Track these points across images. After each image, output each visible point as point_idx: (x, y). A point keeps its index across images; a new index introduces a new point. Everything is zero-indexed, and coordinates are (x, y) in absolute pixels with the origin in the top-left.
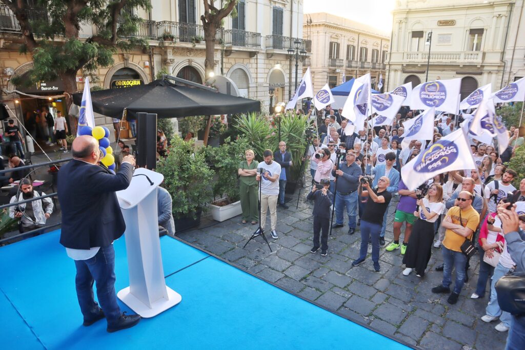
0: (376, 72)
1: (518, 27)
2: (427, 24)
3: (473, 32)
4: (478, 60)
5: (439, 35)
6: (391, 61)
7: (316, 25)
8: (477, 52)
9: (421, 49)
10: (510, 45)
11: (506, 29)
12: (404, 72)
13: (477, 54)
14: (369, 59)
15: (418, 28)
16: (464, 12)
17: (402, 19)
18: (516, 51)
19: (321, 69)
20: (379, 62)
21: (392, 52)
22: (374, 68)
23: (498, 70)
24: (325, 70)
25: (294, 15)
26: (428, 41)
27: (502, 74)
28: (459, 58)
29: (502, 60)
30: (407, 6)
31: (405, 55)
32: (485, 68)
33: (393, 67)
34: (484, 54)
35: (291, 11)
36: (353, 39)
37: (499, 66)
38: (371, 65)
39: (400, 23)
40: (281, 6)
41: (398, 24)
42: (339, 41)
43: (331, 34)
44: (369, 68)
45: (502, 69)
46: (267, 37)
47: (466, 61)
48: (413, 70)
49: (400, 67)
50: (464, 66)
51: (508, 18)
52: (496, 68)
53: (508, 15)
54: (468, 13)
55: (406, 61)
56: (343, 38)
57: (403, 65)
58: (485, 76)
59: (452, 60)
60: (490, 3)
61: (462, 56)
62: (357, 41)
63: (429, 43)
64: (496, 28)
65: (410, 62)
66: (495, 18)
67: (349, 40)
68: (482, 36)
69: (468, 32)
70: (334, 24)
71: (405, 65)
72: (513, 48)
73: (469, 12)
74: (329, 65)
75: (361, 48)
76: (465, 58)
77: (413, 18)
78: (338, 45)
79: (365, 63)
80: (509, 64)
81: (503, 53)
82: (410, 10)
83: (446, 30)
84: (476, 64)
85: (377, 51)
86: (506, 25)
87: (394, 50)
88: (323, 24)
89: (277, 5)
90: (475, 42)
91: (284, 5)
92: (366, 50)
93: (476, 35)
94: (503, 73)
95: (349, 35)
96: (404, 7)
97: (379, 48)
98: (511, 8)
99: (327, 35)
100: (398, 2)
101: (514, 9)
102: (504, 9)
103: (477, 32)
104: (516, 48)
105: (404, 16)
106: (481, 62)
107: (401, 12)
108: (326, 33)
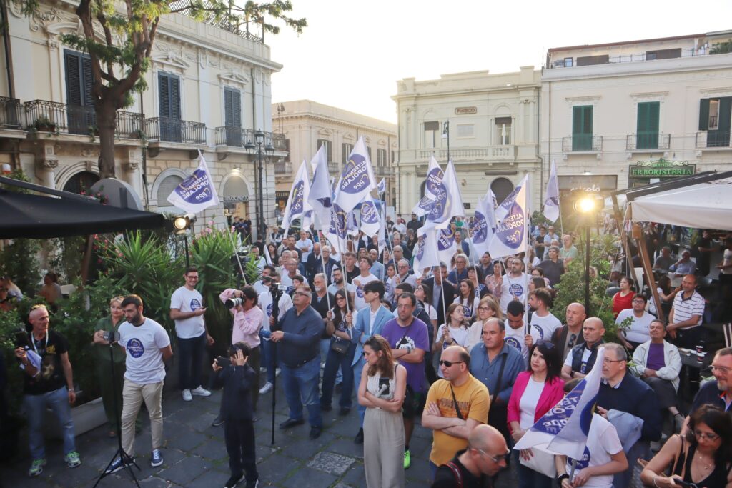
1: (550, 115)
2: (443, 112)
3: (499, 121)
4: (509, 157)
5: (458, 125)
6: (401, 162)
7: (292, 117)
8: (507, 146)
9: (438, 145)
10: (544, 137)
11: (536, 117)
12: (419, 175)
13: (508, 149)
15: (431, 118)
16: (485, 97)
17: (409, 107)
18: (552, 144)
20: (388, 165)
21: (401, 149)
22: (382, 174)
23: (535, 168)
25: (258, 99)
26: (444, 133)
27: (540, 173)
28: (486, 155)
29: (538, 156)
30: (415, 90)
31: (418, 153)
32: (520, 166)
33: (403, 170)
34: (516, 148)
35: (253, 94)
36: (349, 135)
37: (535, 163)
39: (407, 112)
40: (236, 86)
41: (405, 113)
42: (330, 139)
43: (318, 129)
45: (539, 166)
46: (217, 129)
47: (496, 157)
49: (413, 169)
50: (494, 164)
51: (536, 104)
52: (533, 166)
53: (536, 100)
54: (490, 98)
55: (420, 160)
56: (335, 134)
57: (416, 166)
58: (520, 175)
59: (478, 158)
60: (513, 86)
61: (490, 151)
62: (356, 138)
63: (446, 136)
64: (525, 116)
65: (424, 162)
66: (522, 104)
67: (344, 137)
68: (510, 126)
69: (494, 122)
70: (321, 115)
71: (419, 166)
72: (548, 141)
73: (491, 97)
76: (494, 155)
77: (424, 105)
78: (330, 144)
80: (546, 161)
81: (538, 147)
82: (418, 94)
83: (466, 119)
84: (508, 162)
85: (384, 151)
86: (536, 113)
87: (403, 147)
88: (306, 116)
89: (231, 85)
90: (504, 134)
91: (242, 85)
93: (504, 125)
94: (542, 172)
95: (345, 131)
96: (410, 91)
97: (386, 148)
98: (538, 93)
99: (313, 130)
100: (403, 85)
101: (542, 94)
102: (530, 94)
103: (504, 121)
104: (552, 140)
105: (412, 102)
106: (513, 158)
107: (408, 98)
108: (311, 128)
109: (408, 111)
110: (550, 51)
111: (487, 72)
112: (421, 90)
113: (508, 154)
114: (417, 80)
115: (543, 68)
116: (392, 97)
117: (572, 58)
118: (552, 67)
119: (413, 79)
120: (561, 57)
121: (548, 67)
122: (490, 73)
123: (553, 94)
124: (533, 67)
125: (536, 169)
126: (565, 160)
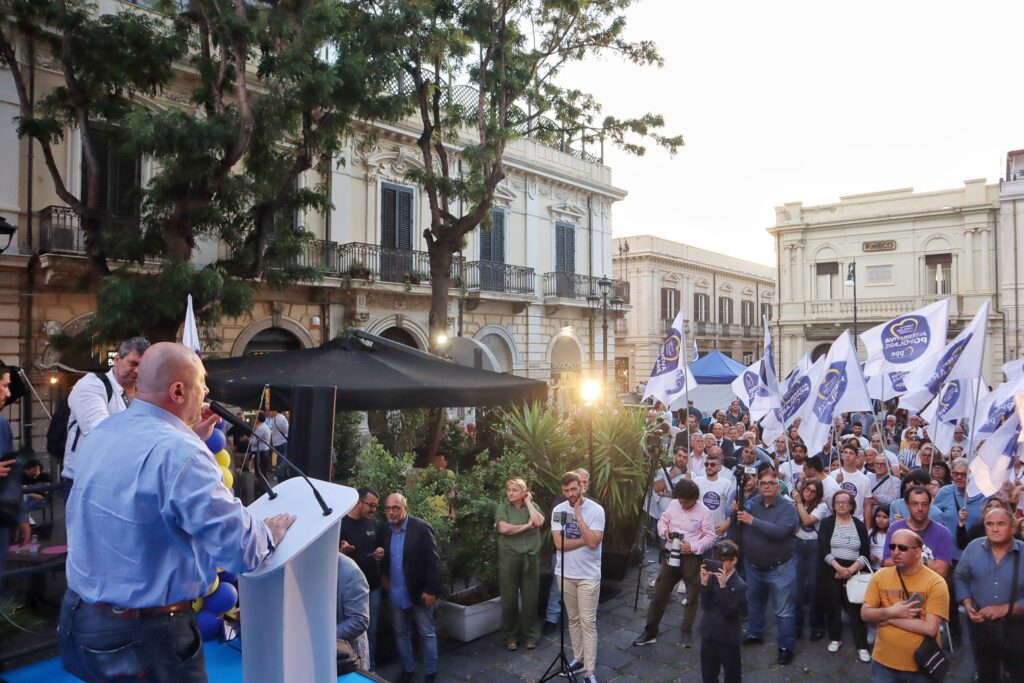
0: (752, 342)
1: (1016, 249)
2: (845, 248)
3: (932, 260)
4: (950, 311)
5: (868, 267)
6: (782, 319)
7: (634, 258)
8: (945, 296)
9: (838, 296)
10: (1007, 280)
11: (992, 254)
12: (809, 338)
14: (737, 318)
15: (826, 257)
16: (909, 226)
17: (793, 243)
18: (1020, 292)
19: (647, 340)
20: (755, 324)
21: (783, 301)
22: (747, 335)
23: (992, 328)
24: (654, 340)
25: (596, 236)
26: (849, 278)
27: (1001, 336)
29: (997, 309)
30: (802, 218)
31: (808, 306)
33: (786, 330)
34: (960, 299)
35: (590, 230)
36: (703, 282)
37: (992, 320)
38: (741, 330)
39: (791, 250)
40: (570, 220)
41: (787, 251)
42: (678, 287)
43: (662, 274)
44: (737, 335)
45: (1000, 325)
46: (546, 275)
48: (827, 332)
49: (801, 330)
51: (992, 234)
53: (992, 228)
54: (916, 227)
55: (812, 317)
56: (685, 280)
57: (805, 325)
60: (954, 209)
62: (712, 286)
63: (851, 282)
64: (974, 251)
65: (817, 319)
66: (969, 235)
67: (696, 285)
68: (949, 267)
69: (923, 262)
70: (667, 255)
71: (809, 326)
72: (1014, 287)
73: (918, 226)
74: (661, 332)
75: (721, 299)
77: (815, 240)
78: (678, 294)
79: (731, 327)
80: (1011, 316)
81: (996, 296)
82: (808, 225)
83: (880, 258)
85: (751, 304)
86: (992, 246)
87: (786, 298)
88: (647, 257)
89: (564, 219)
90: (939, 277)
91: (577, 218)
92: (731, 302)
93: (939, 266)
94: (1004, 333)
95: (698, 277)
96: (795, 220)
97: (754, 299)
98: (995, 218)
99: (655, 275)
100: (783, 212)
101: (1001, 219)
102: (982, 220)
103: (939, 260)
104: (1019, 286)
105: (799, 236)
106: (957, 313)
107: (793, 230)
108: (653, 272)
109: (793, 248)
110: (1011, 154)
111: (911, 190)
112: (811, 219)
114: (805, 205)
115: (1001, 180)
116: (768, 229)
118: (1015, 178)
119: (799, 204)
121: (1008, 179)
122: (916, 192)
123: (1019, 217)
124: (984, 180)
125: (993, 330)
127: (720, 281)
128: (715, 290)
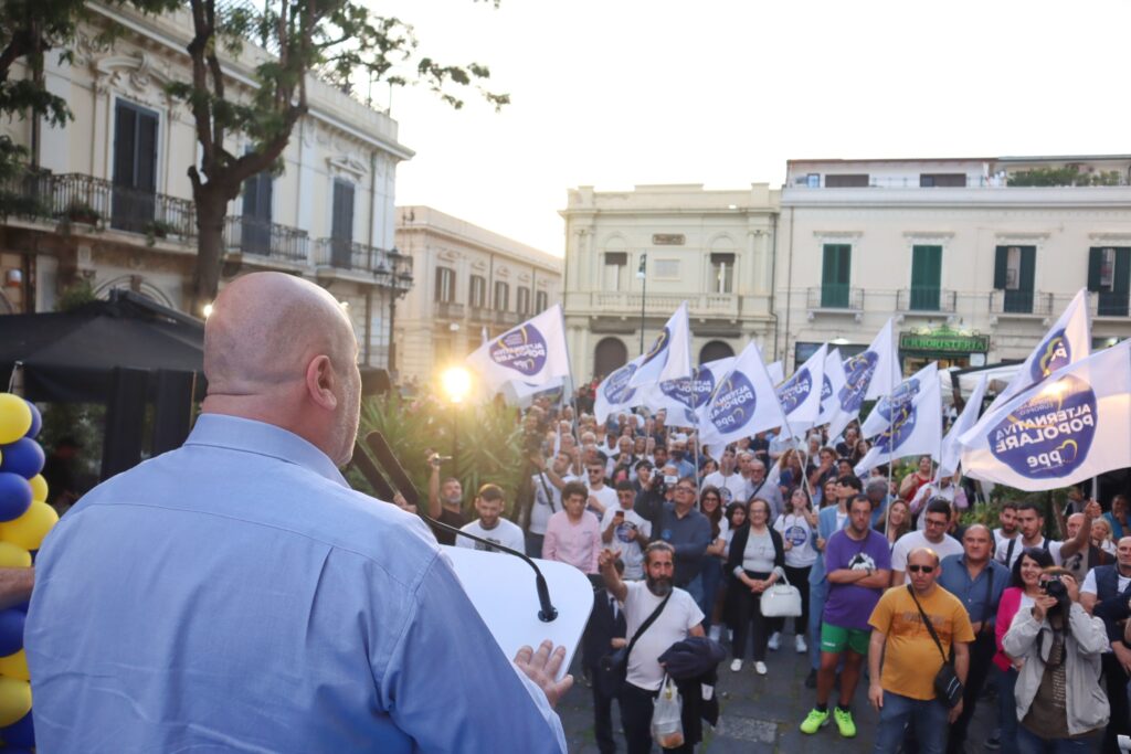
1: (791, 255)
2: (636, 240)
3: (717, 258)
4: (729, 310)
5: (658, 261)
6: (568, 308)
7: (408, 230)
8: (727, 295)
9: (625, 288)
10: (781, 285)
11: (772, 256)
12: (594, 330)
13: (728, 300)
14: (512, 307)
15: (616, 246)
16: (697, 222)
17: (585, 228)
18: (792, 296)
19: (418, 324)
21: (569, 289)
23: (766, 330)
24: (426, 325)
25: (378, 200)
26: (639, 270)
27: (773, 337)
28: (697, 306)
29: (771, 311)
30: (594, 203)
31: (595, 297)
32: (745, 326)
33: (571, 320)
34: (740, 299)
35: (372, 191)
36: (480, 263)
37: (767, 322)
39: (581, 236)
40: (351, 178)
41: (577, 236)
42: (454, 267)
43: (438, 251)
45: (773, 327)
46: (320, 241)
47: (711, 311)
48: (611, 326)
49: (586, 322)
50: (707, 320)
51: (772, 237)
53: (772, 232)
54: (704, 223)
55: (598, 309)
56: (462, 260)
57: (590, 317)
58: (746, 338)
60: (740, 209)
61: (703, 302)
62: (489, 269)
63: (642, 274)
64: (755, 253)
65: (604, 311)
66: (752, 236)
67: (473, 266)
68: (732, 266)
69: (708, 259)
71: (595, 318)
72: (786, 291)
74: (435, 316)
75: (498, 284)
76: (708, 306)
77: (605, 227)
78: (453, 274)
79: (506, 315)
80: (783, 319)
81: (771, 299)
82: (599, 210)
83: (668, 252)
84: (728, 318)
85: (528, 291)
86: (771, 250)
87: (572, 287)
88: (423, 230)
89: (343, 175)
90: (721, 277)
91: (358, 176)
92: (507, 286)
93: (723, 265)
94: (776, 336)
95: (476, 256)
96: (587, 204)
97: (530, 286)
98: (775, 222)
99: (431, 251)
100: (575, 196)
101: (780, 224)
102: (765, 222)
103: (723, 259)
104: (792, 291)
105: (589, 222)
106: (736, 312)
107: (583, 215)
108: (428, 247)
109: (582, 234)
110: (790, 163)
111: (701, 185)
112: (605, 205)
113: (728, 307)
114: (596, 190)
115: (782, 186)
116: (559, 212)
117: (818, 175)
119: (592, 188)
120: (803, 174)
121: (788, 184)
122: (705, 188)
123: (795, 224)
124: (767, 184)
125: (768, 331)
126: (811, 321)
127: (498, 264)
128: (491, 272)
